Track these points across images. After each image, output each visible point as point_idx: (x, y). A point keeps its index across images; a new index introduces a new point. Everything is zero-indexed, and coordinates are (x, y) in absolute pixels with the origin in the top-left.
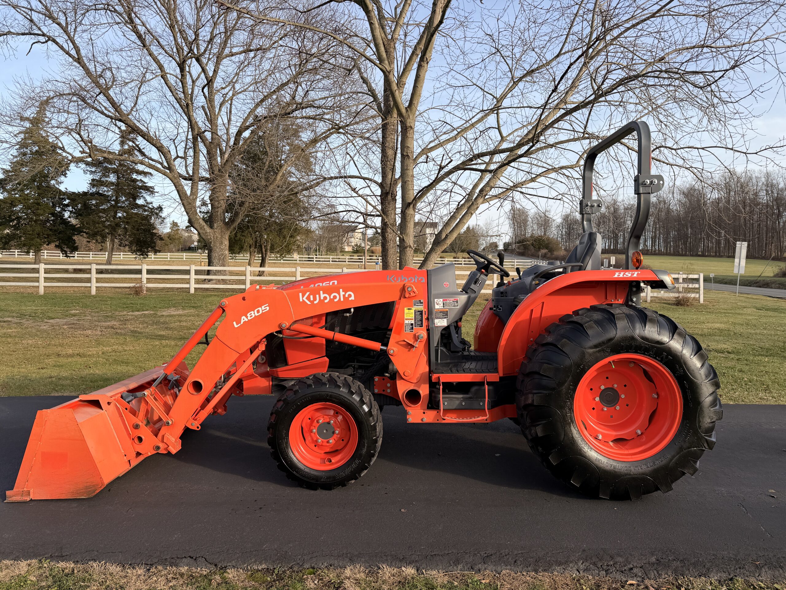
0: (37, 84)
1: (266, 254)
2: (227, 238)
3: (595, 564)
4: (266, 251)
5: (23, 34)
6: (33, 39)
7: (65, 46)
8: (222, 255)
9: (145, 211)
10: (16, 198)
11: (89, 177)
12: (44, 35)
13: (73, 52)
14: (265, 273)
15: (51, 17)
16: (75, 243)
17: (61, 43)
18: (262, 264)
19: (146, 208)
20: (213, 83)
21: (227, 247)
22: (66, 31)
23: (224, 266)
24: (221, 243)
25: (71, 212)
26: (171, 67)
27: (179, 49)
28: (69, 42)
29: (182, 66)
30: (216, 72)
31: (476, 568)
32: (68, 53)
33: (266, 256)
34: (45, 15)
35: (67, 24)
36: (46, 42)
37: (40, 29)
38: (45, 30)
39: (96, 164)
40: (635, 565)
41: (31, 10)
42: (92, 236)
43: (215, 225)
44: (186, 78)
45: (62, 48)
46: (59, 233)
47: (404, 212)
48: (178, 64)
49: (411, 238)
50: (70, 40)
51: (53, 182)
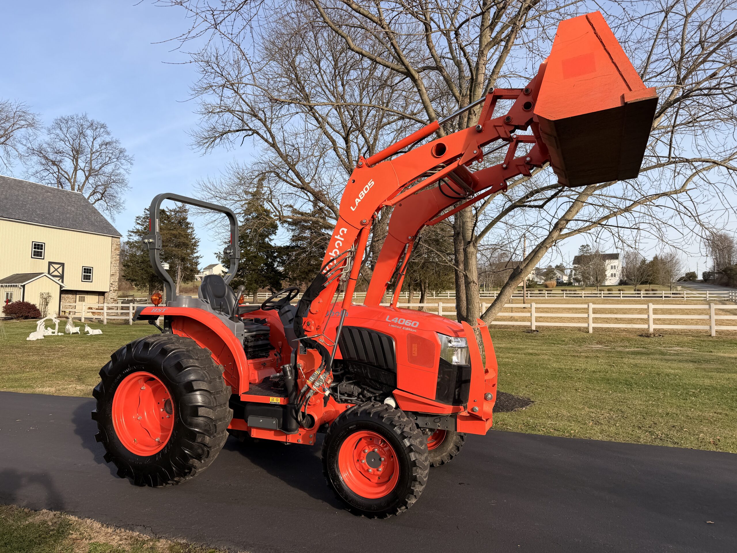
0: (249, 166)
1: (424, 291)
4: (425, 288)
5: (238, 131)
6: (244, 133)
7: (265, 136)
11: (291, 234)
12: (250, 129)
13: (270, 140)
15: (256, 116)
16: (280, 285)
17: (262, 134)
20: (373, 149)
22: (265, 125)
25: (279, 262)
27: (344, 126)
28: (267, 132)
29: (346, 140)
30: (375, 139)
32: (266, 141)
33: (424, 293)
34: (251, 114)
35: (265, 120)
36: (252, 134)
37: (248, 126)
38: (251, 126)
39: (295, 223)
41: (243, 112)
42: (292, 280)
44: (350, 149)
45: (262, 137)
46: (270, 279)
47: (465, 250)
48: (344, 138)
49: (474, 274)
50: (268, 131)
51: (267, 239)
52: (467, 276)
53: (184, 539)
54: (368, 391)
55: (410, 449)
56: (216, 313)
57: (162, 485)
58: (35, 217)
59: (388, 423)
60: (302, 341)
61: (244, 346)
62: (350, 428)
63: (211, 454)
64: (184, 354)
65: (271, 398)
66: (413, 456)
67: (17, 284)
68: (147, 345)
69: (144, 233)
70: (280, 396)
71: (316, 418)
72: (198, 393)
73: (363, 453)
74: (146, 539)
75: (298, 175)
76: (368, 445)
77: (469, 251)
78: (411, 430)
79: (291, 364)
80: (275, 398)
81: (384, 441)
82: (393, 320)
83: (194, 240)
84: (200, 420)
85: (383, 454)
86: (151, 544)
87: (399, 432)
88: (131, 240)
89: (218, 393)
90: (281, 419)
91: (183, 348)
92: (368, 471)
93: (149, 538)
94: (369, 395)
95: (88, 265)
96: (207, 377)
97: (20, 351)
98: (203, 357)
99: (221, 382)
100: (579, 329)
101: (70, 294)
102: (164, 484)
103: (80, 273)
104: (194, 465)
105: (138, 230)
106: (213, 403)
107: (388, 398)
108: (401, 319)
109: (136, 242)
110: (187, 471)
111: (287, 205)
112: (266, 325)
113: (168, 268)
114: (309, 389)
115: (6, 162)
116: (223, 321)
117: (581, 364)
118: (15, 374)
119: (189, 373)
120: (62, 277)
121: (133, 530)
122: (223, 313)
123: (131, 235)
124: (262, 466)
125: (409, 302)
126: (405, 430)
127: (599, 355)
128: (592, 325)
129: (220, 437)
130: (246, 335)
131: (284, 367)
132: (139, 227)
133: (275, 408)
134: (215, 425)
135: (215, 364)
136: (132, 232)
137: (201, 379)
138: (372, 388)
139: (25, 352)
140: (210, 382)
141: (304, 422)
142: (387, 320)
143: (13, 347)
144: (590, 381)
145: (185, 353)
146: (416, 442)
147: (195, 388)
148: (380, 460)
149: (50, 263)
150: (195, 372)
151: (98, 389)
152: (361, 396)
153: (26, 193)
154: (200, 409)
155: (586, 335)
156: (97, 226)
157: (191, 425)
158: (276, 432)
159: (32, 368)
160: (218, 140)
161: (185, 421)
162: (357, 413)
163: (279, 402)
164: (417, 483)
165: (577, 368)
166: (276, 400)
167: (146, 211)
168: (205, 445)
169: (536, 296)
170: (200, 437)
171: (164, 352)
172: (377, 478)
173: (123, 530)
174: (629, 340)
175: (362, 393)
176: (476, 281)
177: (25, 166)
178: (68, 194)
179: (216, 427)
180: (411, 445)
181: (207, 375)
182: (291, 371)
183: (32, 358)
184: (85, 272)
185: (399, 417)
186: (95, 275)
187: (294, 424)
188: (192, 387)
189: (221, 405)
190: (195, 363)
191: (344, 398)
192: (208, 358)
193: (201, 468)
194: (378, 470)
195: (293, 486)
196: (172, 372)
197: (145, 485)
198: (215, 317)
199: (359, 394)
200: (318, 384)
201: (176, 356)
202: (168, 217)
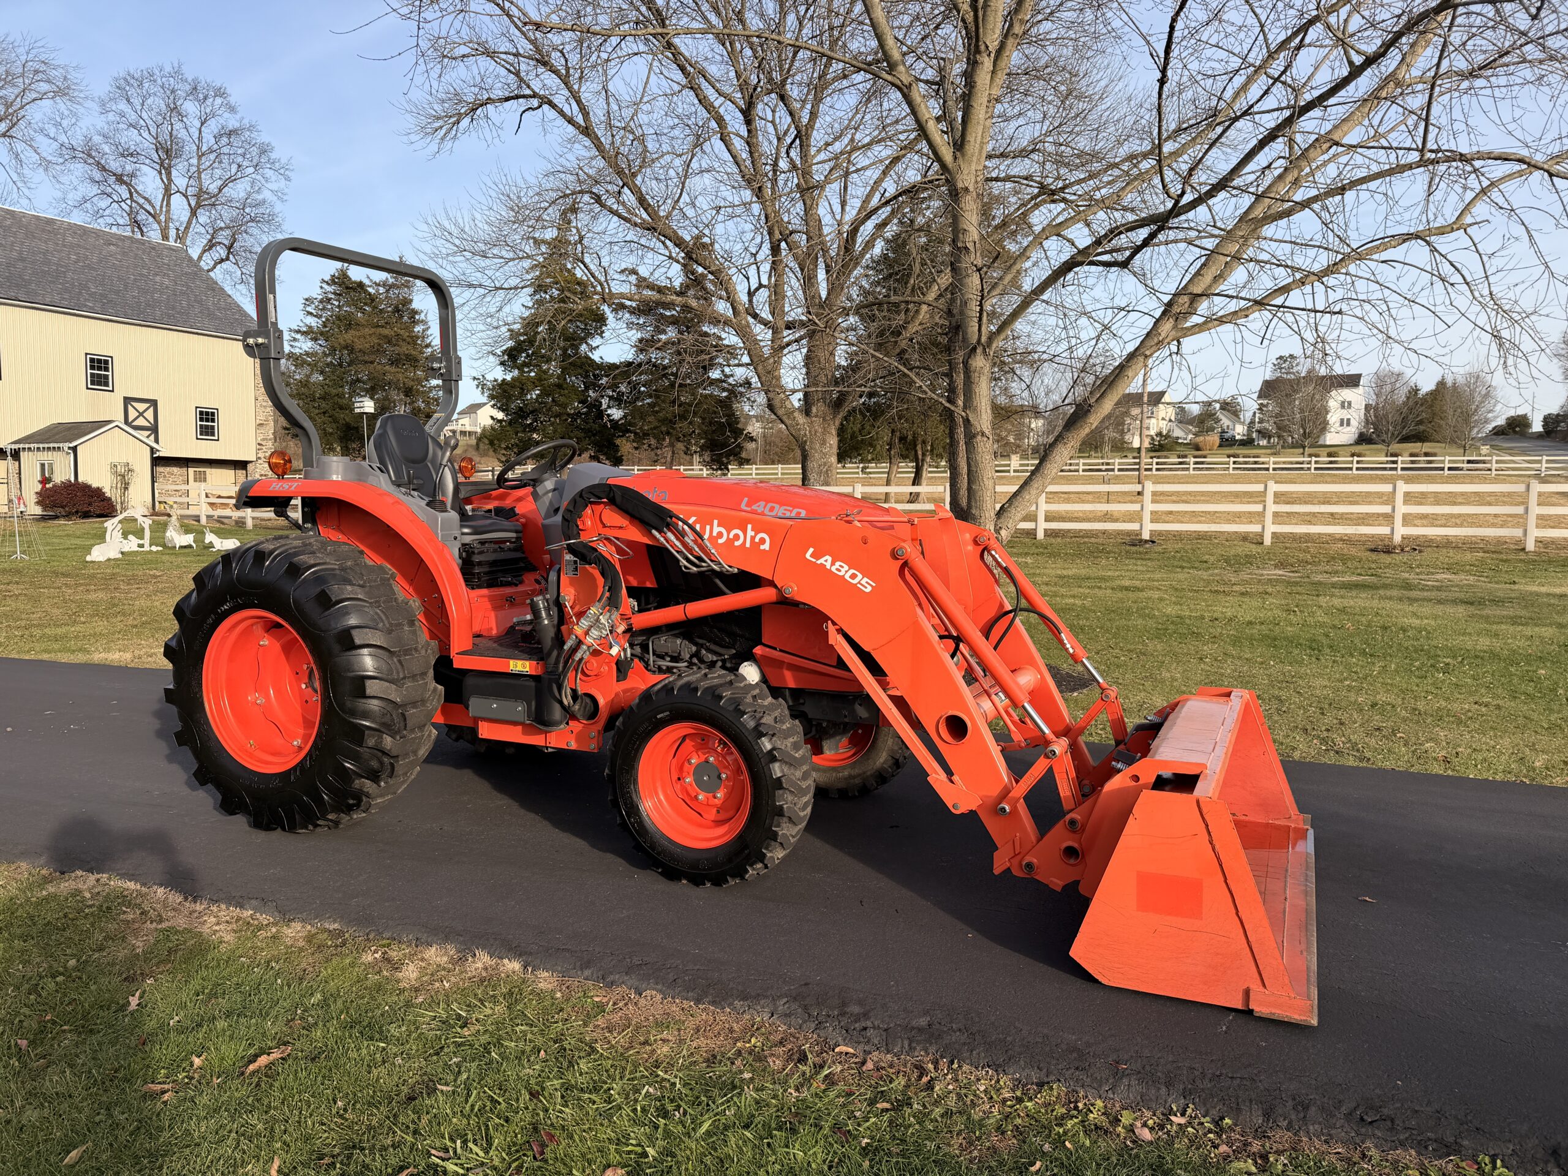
0: (533, 181)
1: (923, 460)
2: (834, 432)
3: (805, 1008)
4: (924, 455)
5: (507, 99)
6: (521, 105)
7: (566, 109)
8: (825, 464)
9: (724, 390)
10: (529, 378)
11: (635, 335)
12: (535, 95)
13: (580, 119)
14: (920, 498)
15: (545, 64)
16: (617, 451)
17: (560, 106)
18: (916, 481)
19: (725, 385)
20: (808, 136)
21: (835, 450)
22: (567, 84)
23: (827, 484)
24: (824, 442)
25: (611, 398)
26: (735, 122)
27: (743, 86)
28: (572, 101)
29: (748, 114)
30: (814, 115)
31: (611, 978)
32: (570, 121)
33: (923, 465)
34: (535, 59)
36: (540, 106)
37: (529, 87)
38: (536, 85)
39: (645, 309)
40: (876, 1023)
41: (518, 56)
42: (640, 438)
43: (814, 410)
44: (756, 136)
45: (561, 113)
46: (594, 435)
47: (966, 364)
48: (741, 111)
49: (984, 416)
50: (574, 97)
51: (584, 347)
52: (968, 420)
53: (335, 921)
54: (708, 650)
55: (771, 757)
56: (398, 494)
57: (306, 828)
58: (86, 300)
59: (731, 708)
60: (571, 549)
61: (460, 561)
62: (659, 717)
63: (399, 770)
64: (335, 575)
65: (512, 662)
66: (777, 770)
67: (61, 445)
68: (260, 556)
69: (322, 334)
70: (530, 659)
71: (602, 702)
72: (365, 651)
73: (686, 764)
74: (266, 922)
75: (642, 201)
76: (697, 751)
77: (974, 365)
78: (776, 722)
79: (548, 596)
80: (520, 663)
81: (725, 744)
82: (754, 507)
83: (429, 350)
84: (374, 705)
85: (726, 767)
86: (274, 930)
87: (751, 724)
88: (297, 351)
89: (407, 652)
90: (533, 703)
91: (333, 563)
92: (696, 797)
93: (272, 920)
94: (710, 657)
95: (208, 403)
96: (382, 621)
97: (70, 581)
98: (375, 581)
99: (414, 633)
100: (1245, 538)
101: (176, 466)
102: (311, 827)
103: (191, 422)
104: (365, 790)
105: (310, 327)
106: (398, 673)
107: (745, 664)
108: (770, 505)
109: (307, 354)
110: (351, 802)
111: (626, 269)
112: (517, 520)
113: (372, 410)
114: (580, 643)
115: (15, 177)
116: (415, 509)
117: (1226, 608)
118: (57, 626)
119: (346, 612)
120: (154, 429)
121: (242, 907)
122: (415, 493)
123: (295, 340)
124: (512, 796)
125: (888, 483)
126: (763, 721)
127: (1270, 590)
128: (1271, 528)
129: (415, 738)
130: (468, 539)
131: (532, 600)
132: (313, 322)
133: (521, 682)
134: (403, 715)
135: (401, 595)
136: (298, 332)
137: (371, 623)
138: (716, 643)
139: (82, 585)
140: (390, 632)
141: (577, 707)
142: (743, 506)
143: (56, 574)
144: (1236, 641)
145: (338, 572)
146: (785, 744)
147: (358, 641)
148: (719, 777)
149: (127, 401)
150: (359, 610)
151: (174, 644)
152: (695, 660)
153: (64, 246)
154: (368, 683)
155: (1255, 549)
156: (220, 319)
157: (353, 713)
158: (528, 729)
159: (93, 616)
160: (465, 122)
161: (342, 706)
162: (673, 689)
163: (527, 669)
164: (785, 819)
165: (1215, 615)
166: (520, 666)
167: (325, 286)
168: (384, 753)
169: (1170, 470)
170: (373, 736)
171: (294, 570)
172: (714, 810)
173: (223, 906)
174: (1344, 559)
175: (696, 655)
176: (987, 432)
177: (57, 186)
178: (154, 248)
179: (405, 720)
180: (774, 749)
181: (384, 618)
182: (548, 609)
183: (92, 596)
184: (201, 420)
185: (754, 697)
186: (223, 424)
187: (557, 713)
188: (352, 640)
189: (416, 675)
190: (356, 593)
191: (665, 663)
192: (386, 583)
193: (382, 796)
194: (715, 797)
195: (564, 830)
196: (312, 610)
197: (275, 829)
198: (398, 502)
199: (691, 657)
200: (596, 633)
201: (319, 579)
202: (372, 299)
